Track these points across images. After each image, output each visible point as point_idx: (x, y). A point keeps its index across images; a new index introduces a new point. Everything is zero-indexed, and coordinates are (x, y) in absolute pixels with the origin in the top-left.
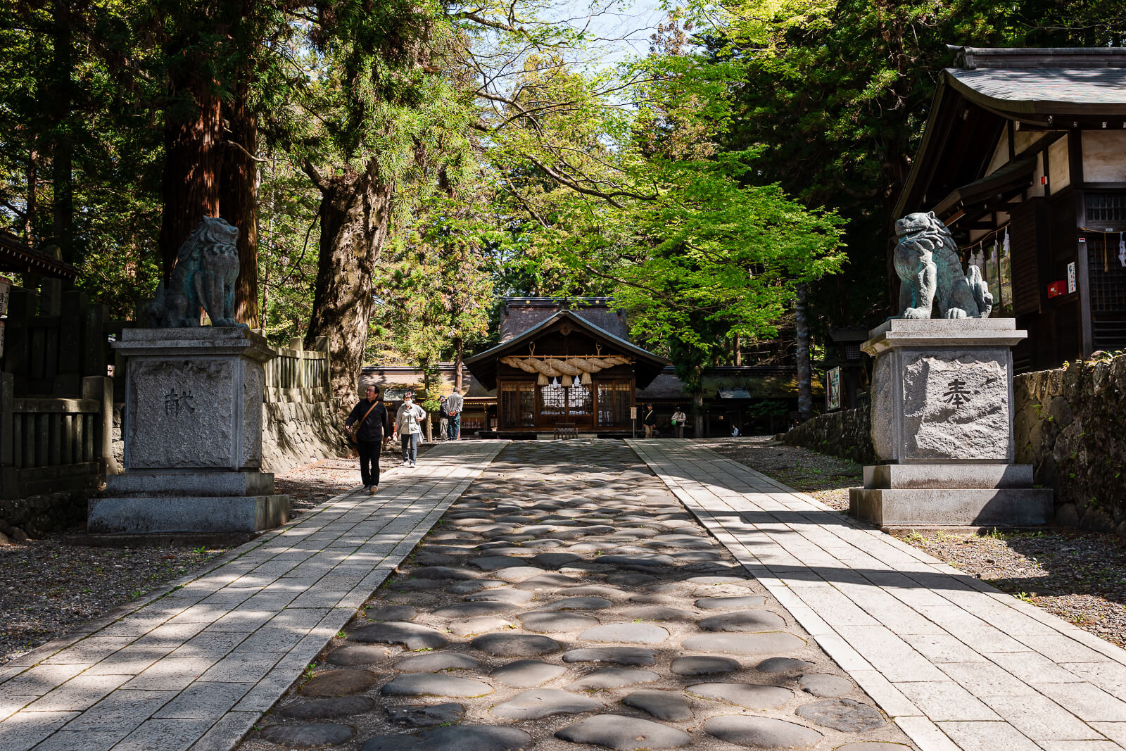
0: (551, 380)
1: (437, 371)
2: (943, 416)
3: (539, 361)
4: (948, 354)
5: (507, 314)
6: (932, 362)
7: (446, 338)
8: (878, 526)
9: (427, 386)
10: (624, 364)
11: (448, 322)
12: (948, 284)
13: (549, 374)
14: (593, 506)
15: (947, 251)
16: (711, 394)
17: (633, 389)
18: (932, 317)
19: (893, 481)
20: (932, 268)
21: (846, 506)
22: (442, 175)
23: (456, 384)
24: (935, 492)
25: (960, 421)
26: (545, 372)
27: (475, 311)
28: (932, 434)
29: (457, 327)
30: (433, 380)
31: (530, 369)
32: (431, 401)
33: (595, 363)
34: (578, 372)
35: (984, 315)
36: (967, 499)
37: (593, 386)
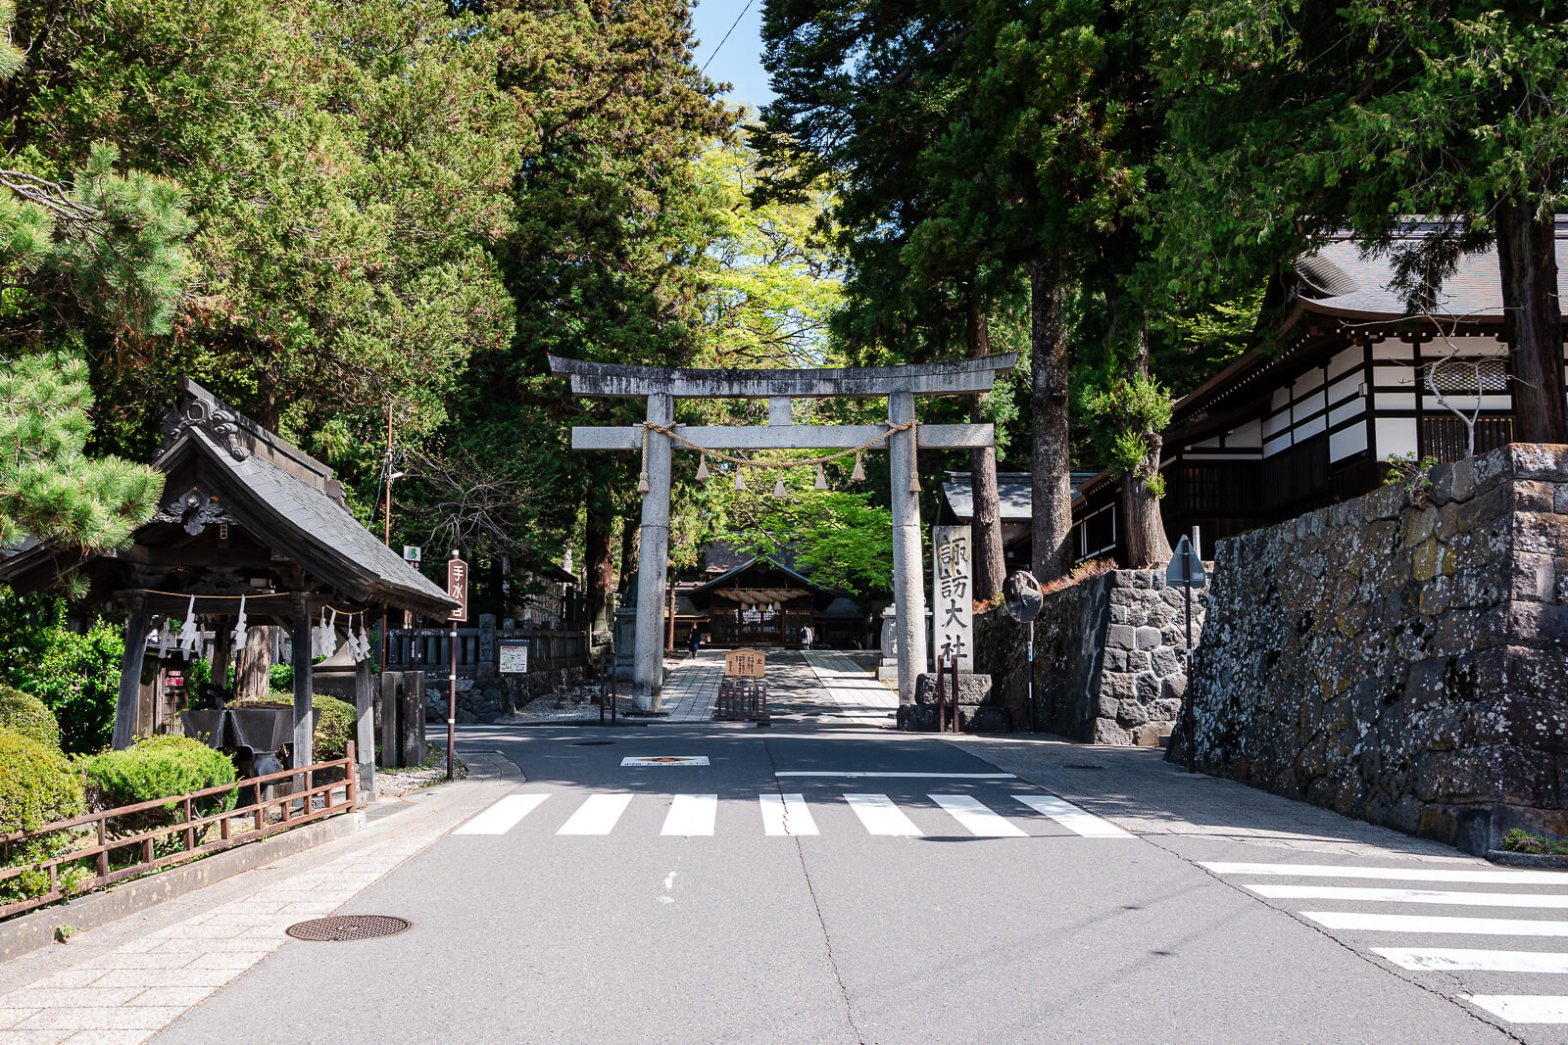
0: (750, 606)
3: (742, 593)
5: (710, 546)
8: (878, 680)
10: (806, 596)
13: (749, 602)
17: (809, 613)
19: (885, 664)
21: (874, 676)
26: (746, 600)
29: (673, 558)
31: (734, 598)
33: (784, 594)
34: (771, 600)
37: (782, 611)
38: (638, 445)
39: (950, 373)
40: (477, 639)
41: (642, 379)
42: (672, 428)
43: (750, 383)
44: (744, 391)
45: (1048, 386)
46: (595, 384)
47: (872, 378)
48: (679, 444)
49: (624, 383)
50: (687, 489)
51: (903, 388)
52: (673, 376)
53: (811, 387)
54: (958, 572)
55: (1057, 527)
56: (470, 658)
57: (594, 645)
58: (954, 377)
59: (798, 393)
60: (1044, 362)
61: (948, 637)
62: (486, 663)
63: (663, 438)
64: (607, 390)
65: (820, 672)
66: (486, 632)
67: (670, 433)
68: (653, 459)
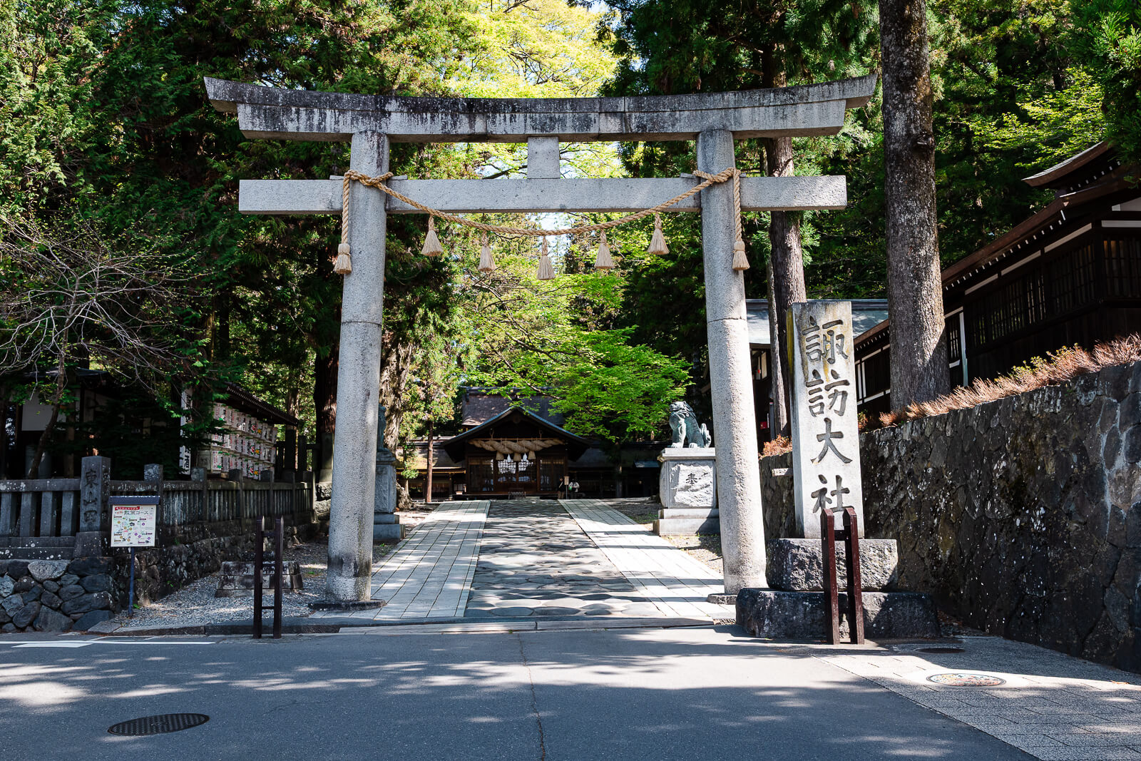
0: (505, 456)
1: (413, 447)
2: (686, 489)
3: (497, 443)
4: (689, 463)
5: (467, 401)
6: (682, 466)
7: (421, 421)
8: (658, 535)
9: (405, 459)
10: (560, 445)
11: (422, 409)
12: (691, 432)
13: (504, 452)
14: (540, 531)
15: (690, 418)
16: (629, 464)
17: (566, 462)
18: (684, 447)
19: (665, 516)
20: (684, 426)
21: (652, 529)
22: (459, 359)
23: (427, 457)
24: (681, 520)
25: (693, 491)
26: (501, 450)
27: (443, 400)
28: (681, 497)
29: (429, 412)
30: (410, 454)
31: (489, 448)
32: (408, 471)
33: (538, 444)
34: (526, 450)
35: (708, 445)
36: (694, 523)
37: (536, 461)
38: (337, 206)
39: (784, 105)
40: (77, 494)
41: (342, 111)
42: (387, 181)
43: (499, 117)
44: (491, 129)
45: (909, 134)
46: (273, 117)
47: (674, 111)
48: (398, 205)
49: (316, 117)
50: (430, 315)
51: (718, 125)
52: (388, 107)
53: (587, 123)
54: (834, 374)
55: (928, 324)
56: (66, 526)
57: (319, 499)
58: (789, 109)
59: (569, 131)
60: (902, 101)
61: (822, 478)
62: (89, 534)
63: (373, 195)
64: (291, 127)
65: (588, 525)
66: (90, 483)
67: (383, 187)
68: (358, 224)
